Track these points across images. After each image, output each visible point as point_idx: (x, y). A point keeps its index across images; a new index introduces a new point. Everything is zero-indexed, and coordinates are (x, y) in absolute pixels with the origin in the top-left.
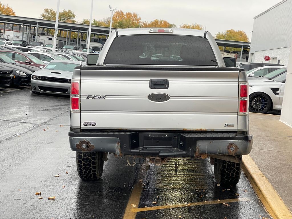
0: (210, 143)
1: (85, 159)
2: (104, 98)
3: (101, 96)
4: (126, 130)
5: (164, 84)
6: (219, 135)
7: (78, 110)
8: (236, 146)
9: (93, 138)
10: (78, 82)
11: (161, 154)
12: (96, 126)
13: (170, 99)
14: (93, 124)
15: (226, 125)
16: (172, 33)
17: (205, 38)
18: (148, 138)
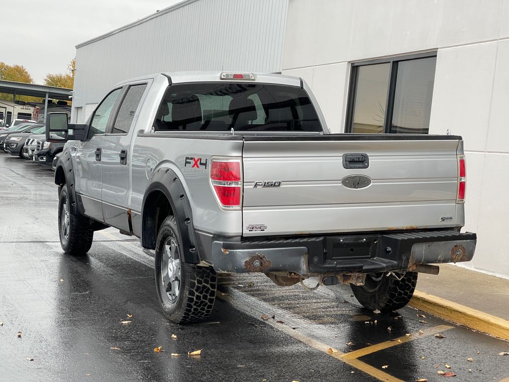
0: (429, 246)
1: (200, 287)
2: (280, 184)
3: (275, 183)
4: (310, 234)
6: (428, 235)
7: (238, 207)
8: (464, 249)
9: (270, 249)
10: (239, 161)
11: (364, 268)
12: (266, 231)
13: (371, 184)
14: (262, 228)
15: (442, 219)
16: (254, 80)
17: (302, 88)
18: (339, 245)
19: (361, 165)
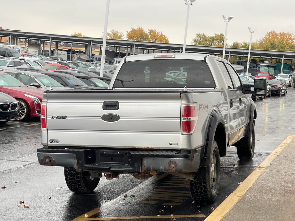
0: (154, 160)
1: (70, 173)
2: (65, 118)
3: (63, 117)
4: (84, 147)
5: (115, 106)
6: (166, 153)
7: (45, 129)
8: (175, 163)
9: (54, 153)
10: (45, 104)
12: (59, 143)
13: (120, 119)
14: (57, 141)
15: (170, 144)
16: (174, 58)
17: (205, 61)
19: (114, 108)
